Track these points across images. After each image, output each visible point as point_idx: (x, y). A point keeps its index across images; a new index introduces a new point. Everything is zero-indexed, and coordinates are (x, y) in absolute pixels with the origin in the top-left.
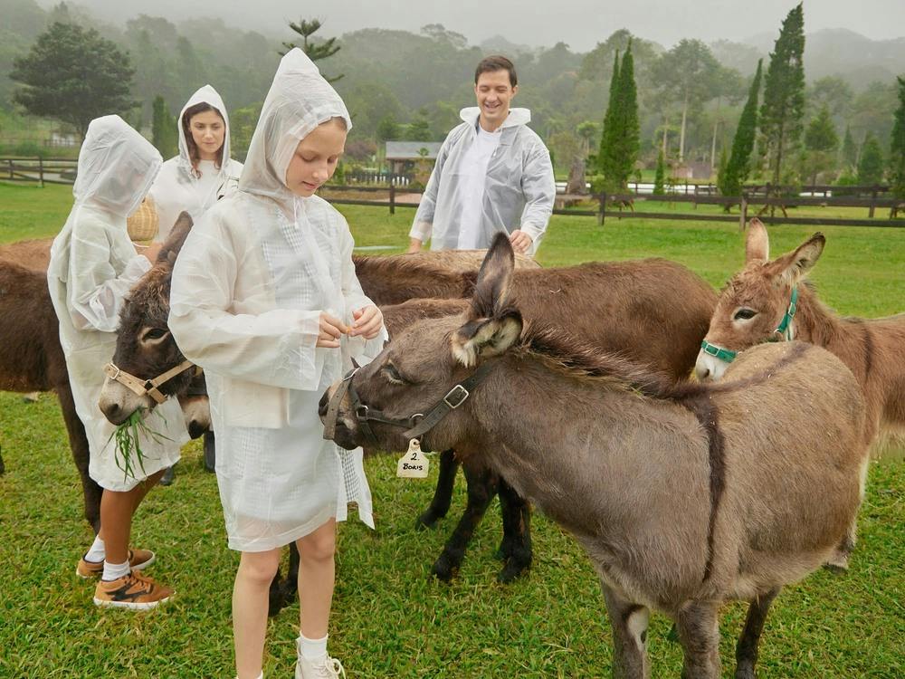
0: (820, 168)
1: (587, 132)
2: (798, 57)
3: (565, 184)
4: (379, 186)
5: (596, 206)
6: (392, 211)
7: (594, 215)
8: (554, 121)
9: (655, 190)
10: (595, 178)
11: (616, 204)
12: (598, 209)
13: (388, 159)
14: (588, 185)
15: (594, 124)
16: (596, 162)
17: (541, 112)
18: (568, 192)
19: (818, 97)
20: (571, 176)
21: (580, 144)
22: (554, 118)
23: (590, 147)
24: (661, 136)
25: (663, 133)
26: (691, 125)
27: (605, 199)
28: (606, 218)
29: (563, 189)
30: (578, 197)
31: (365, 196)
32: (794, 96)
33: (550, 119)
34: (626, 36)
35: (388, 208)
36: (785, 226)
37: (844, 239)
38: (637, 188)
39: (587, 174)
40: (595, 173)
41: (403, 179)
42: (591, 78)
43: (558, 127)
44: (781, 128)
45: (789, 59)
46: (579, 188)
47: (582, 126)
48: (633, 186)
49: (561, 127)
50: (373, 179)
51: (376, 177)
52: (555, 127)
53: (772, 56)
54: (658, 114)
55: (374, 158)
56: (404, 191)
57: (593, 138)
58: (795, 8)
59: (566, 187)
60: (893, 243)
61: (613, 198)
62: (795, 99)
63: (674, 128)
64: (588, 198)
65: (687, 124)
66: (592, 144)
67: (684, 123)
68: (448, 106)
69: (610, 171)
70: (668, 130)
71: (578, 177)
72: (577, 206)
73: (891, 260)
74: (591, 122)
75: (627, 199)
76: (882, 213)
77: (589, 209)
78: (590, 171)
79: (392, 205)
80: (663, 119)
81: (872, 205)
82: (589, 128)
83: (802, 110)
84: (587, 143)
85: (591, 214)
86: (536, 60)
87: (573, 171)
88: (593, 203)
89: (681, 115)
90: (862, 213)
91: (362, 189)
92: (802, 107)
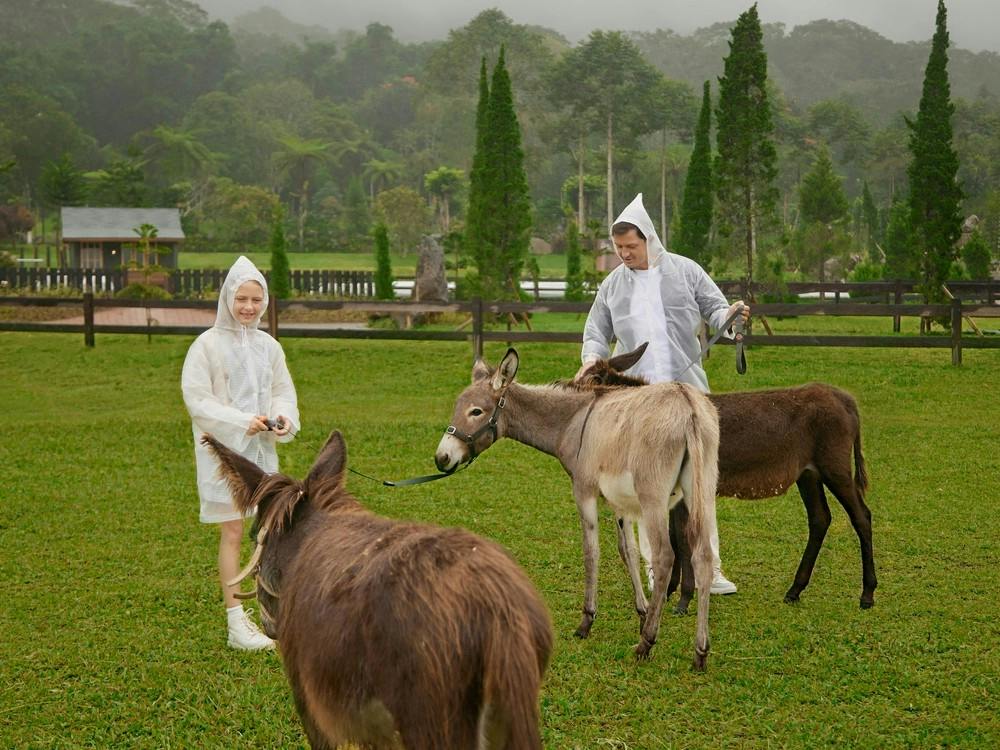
0: (828, 251)
1: (443, 187)
2: (761, 86)
3: (411, 284)
4: (55, 293)
5: (467, 323)
6: (90, 342)
7: (465, 339)
8: (382, 166)
9: (568, 290)
10: (462, 273)
11: (501, 318)
12: (470, 329)
13: (66, 241)
14: (452, 285)
15: (454, 171)
16: (462, 246)
17: (355, 150)
18: (417, 299)
19: (818, 134)
20: (420, 269)
21: (433, 207)
22: (382, 160)
23: (451, 215)
24: (573, 195)
25: (577, 190)
26: (623, 176)
27: (481, 311)
28: (486, 344)
29: (408, 292)
30: (434, 309)
31: (29, 314)
32: (759, 143)
33: (375, 163)
34: (500, 21)
35: (82, 336)
36: (770, 349)
37: (853, 368)
38: (536, 289)
39: (449, 267)
40: (462, 265)
41: (104, 279)
42: (444, 91)
43: (389, 176)
44: (747, 193)
45: (747, 89)
46: (436, 291)
47: (433, 175)
48: (530, 285)
49: (396, 176)
50: (43, 282)
51: (49, 278)
52: (383, 175)
53: (721, 81)
54: (566, 155)
55: (30, 237)
56: (108, 303)
57: (456, 197)
58: (747, 11)
59: (413, 290)
60: (920, 372)
61: (495, 309)
62: (762, 147)
63: (595, 180)
64: (453, 309)
65: (615, 173)
66: (454, 208)
67: (610, 171)
68: (178, 137)
69: (486, 262)
70: (585, 185)
71: (432, 272)
72: (434, 322)
73: (915, 398)
74: (449, 168)
75: (522, 308)
76: (911, 325)
77: (456, 328)
78: (452, 259)
79: (90, 329)
80: (575, 165)
81: (897, 312)
82: (446, 179)
83: (775, 166)
84: (445, 207)
85: (460, 336)
86: (341, 56)
87: (423, 261)
88: (463, 317)
89: (603, 158)
90: (883, 325)
91: (25, 302)
92: (773, 160)
